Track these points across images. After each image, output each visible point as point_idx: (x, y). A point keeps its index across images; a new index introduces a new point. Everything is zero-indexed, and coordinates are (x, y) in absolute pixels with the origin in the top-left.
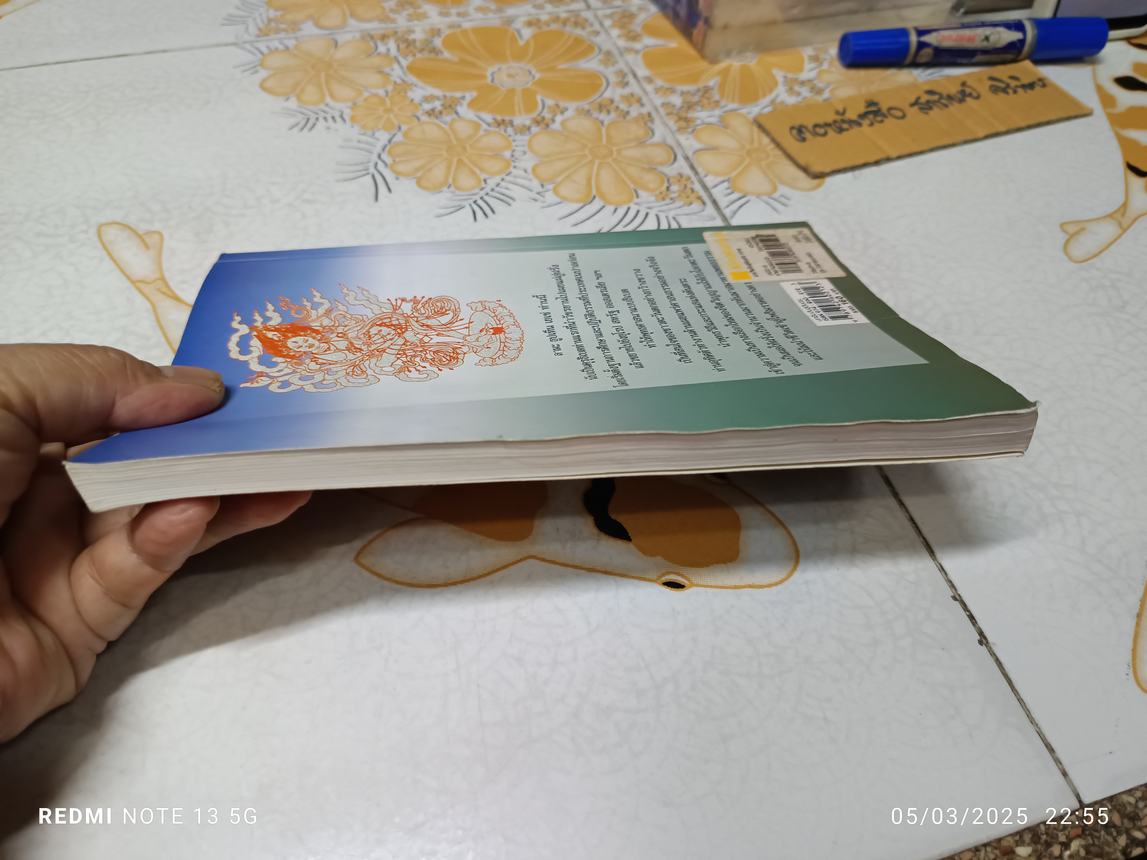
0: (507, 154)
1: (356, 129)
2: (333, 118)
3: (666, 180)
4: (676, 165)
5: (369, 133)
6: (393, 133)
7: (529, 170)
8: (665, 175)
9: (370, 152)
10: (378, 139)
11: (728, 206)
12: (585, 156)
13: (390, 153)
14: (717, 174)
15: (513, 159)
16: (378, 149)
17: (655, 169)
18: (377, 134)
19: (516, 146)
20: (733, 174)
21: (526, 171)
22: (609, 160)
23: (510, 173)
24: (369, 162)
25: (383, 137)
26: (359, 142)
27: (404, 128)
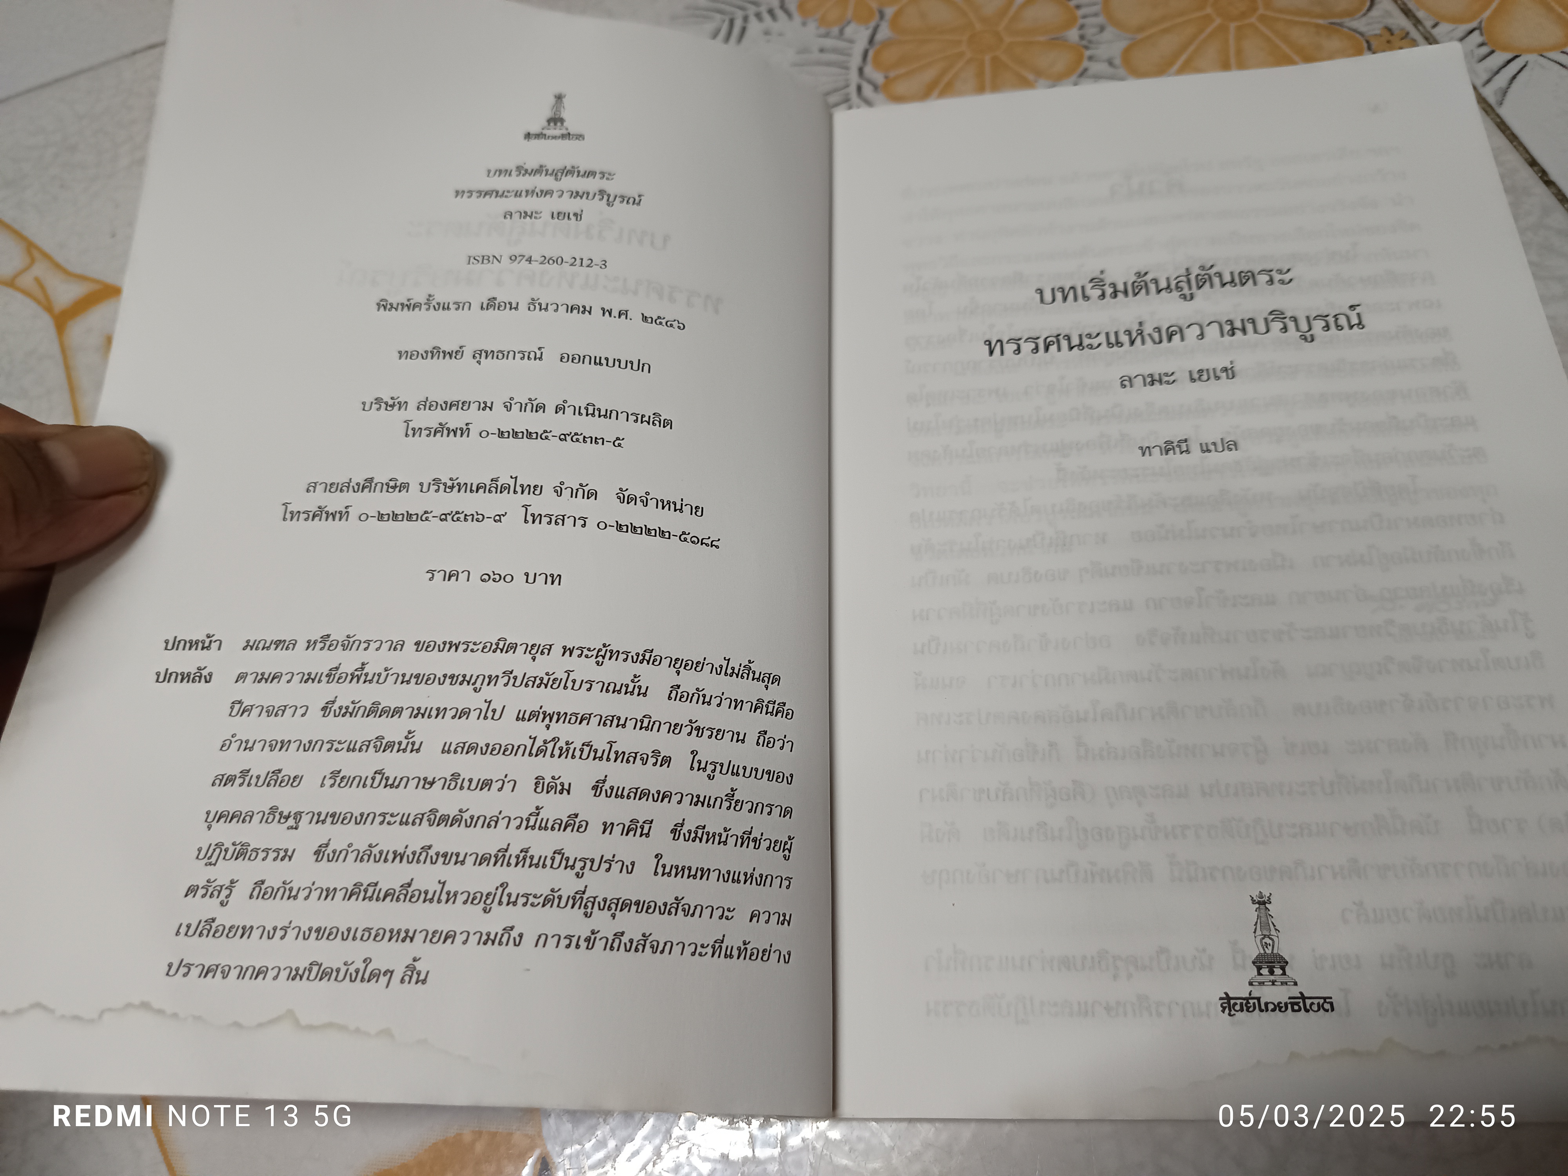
0: (1073, 34)
1: (812, 26)
2: (771, 12)
3: (1365, 45)
4: (1374, 13)
5: (835, 30)
6: (872, 24)
7: (1118, 61)
8: (1361, 34)
9: (847, 68)
10: (851, 41)
11: (1489, 81)
12: (1208, 19)
13: (877, 65)
14: (1456, 20)
15: (1084, 43)
16: (855, 61)
17: (1341, 25)
18: (849, 31)
19: (1084, 17)
20: (1487, 14)
21: (1111, 63)
22: (1253, 20)
23: (1086, 70)
24: (847, 86)
25: (860, 35)
26: (822, 50)
27: (890, 11)
